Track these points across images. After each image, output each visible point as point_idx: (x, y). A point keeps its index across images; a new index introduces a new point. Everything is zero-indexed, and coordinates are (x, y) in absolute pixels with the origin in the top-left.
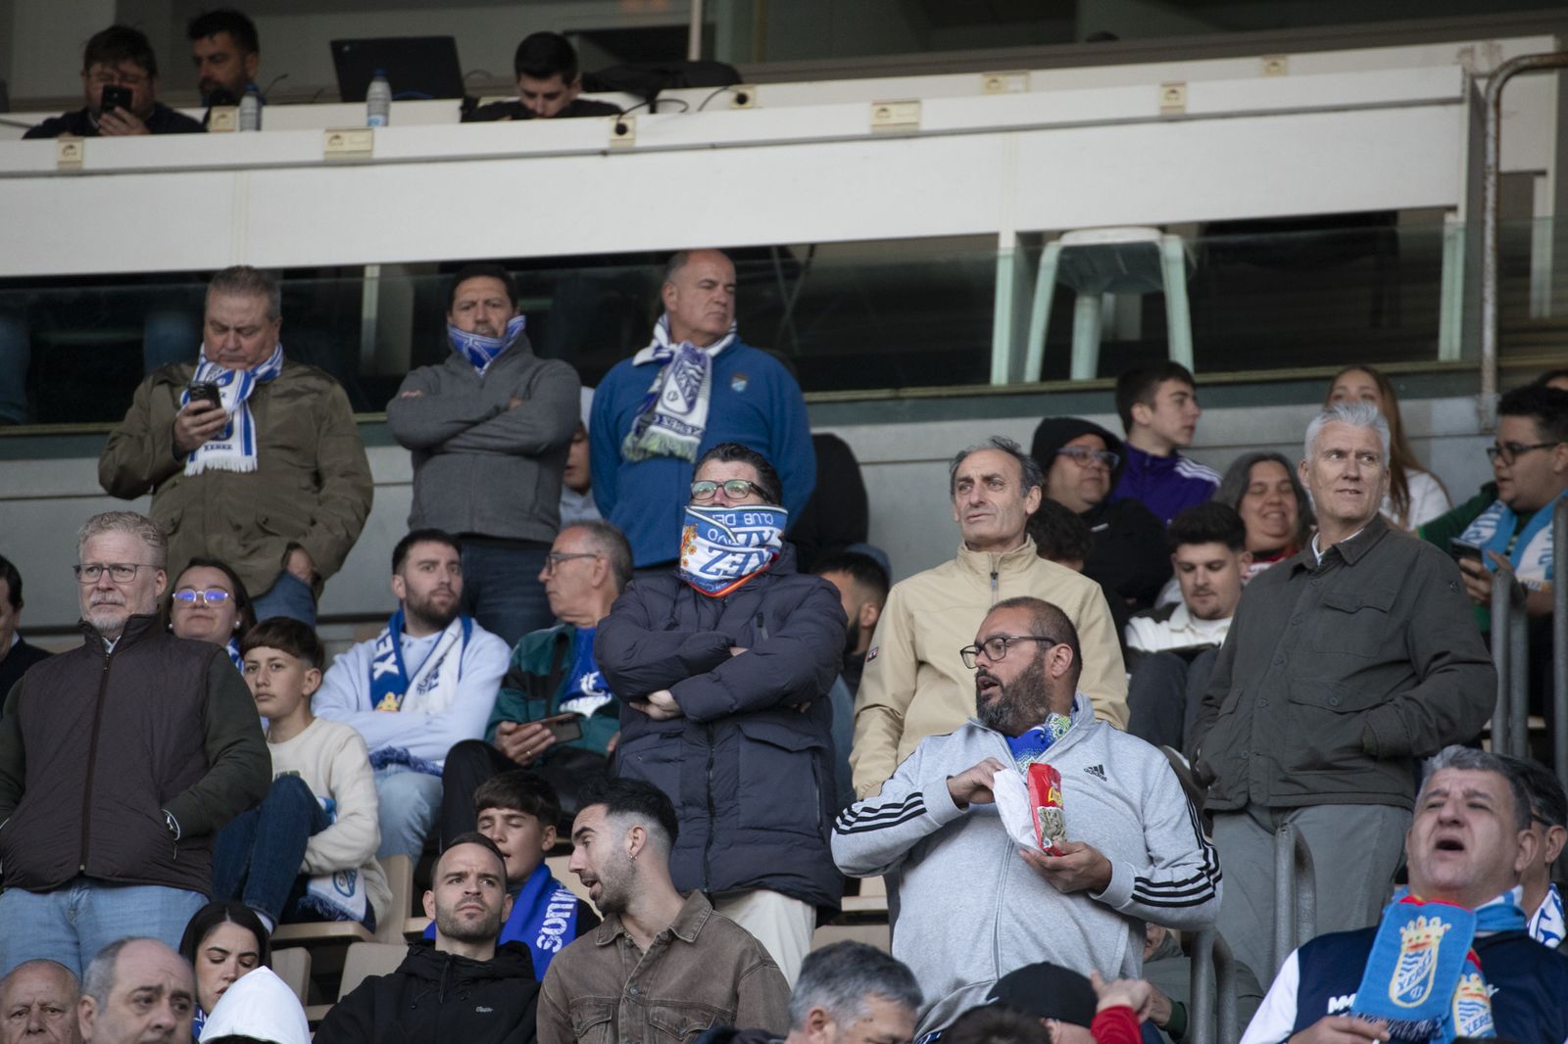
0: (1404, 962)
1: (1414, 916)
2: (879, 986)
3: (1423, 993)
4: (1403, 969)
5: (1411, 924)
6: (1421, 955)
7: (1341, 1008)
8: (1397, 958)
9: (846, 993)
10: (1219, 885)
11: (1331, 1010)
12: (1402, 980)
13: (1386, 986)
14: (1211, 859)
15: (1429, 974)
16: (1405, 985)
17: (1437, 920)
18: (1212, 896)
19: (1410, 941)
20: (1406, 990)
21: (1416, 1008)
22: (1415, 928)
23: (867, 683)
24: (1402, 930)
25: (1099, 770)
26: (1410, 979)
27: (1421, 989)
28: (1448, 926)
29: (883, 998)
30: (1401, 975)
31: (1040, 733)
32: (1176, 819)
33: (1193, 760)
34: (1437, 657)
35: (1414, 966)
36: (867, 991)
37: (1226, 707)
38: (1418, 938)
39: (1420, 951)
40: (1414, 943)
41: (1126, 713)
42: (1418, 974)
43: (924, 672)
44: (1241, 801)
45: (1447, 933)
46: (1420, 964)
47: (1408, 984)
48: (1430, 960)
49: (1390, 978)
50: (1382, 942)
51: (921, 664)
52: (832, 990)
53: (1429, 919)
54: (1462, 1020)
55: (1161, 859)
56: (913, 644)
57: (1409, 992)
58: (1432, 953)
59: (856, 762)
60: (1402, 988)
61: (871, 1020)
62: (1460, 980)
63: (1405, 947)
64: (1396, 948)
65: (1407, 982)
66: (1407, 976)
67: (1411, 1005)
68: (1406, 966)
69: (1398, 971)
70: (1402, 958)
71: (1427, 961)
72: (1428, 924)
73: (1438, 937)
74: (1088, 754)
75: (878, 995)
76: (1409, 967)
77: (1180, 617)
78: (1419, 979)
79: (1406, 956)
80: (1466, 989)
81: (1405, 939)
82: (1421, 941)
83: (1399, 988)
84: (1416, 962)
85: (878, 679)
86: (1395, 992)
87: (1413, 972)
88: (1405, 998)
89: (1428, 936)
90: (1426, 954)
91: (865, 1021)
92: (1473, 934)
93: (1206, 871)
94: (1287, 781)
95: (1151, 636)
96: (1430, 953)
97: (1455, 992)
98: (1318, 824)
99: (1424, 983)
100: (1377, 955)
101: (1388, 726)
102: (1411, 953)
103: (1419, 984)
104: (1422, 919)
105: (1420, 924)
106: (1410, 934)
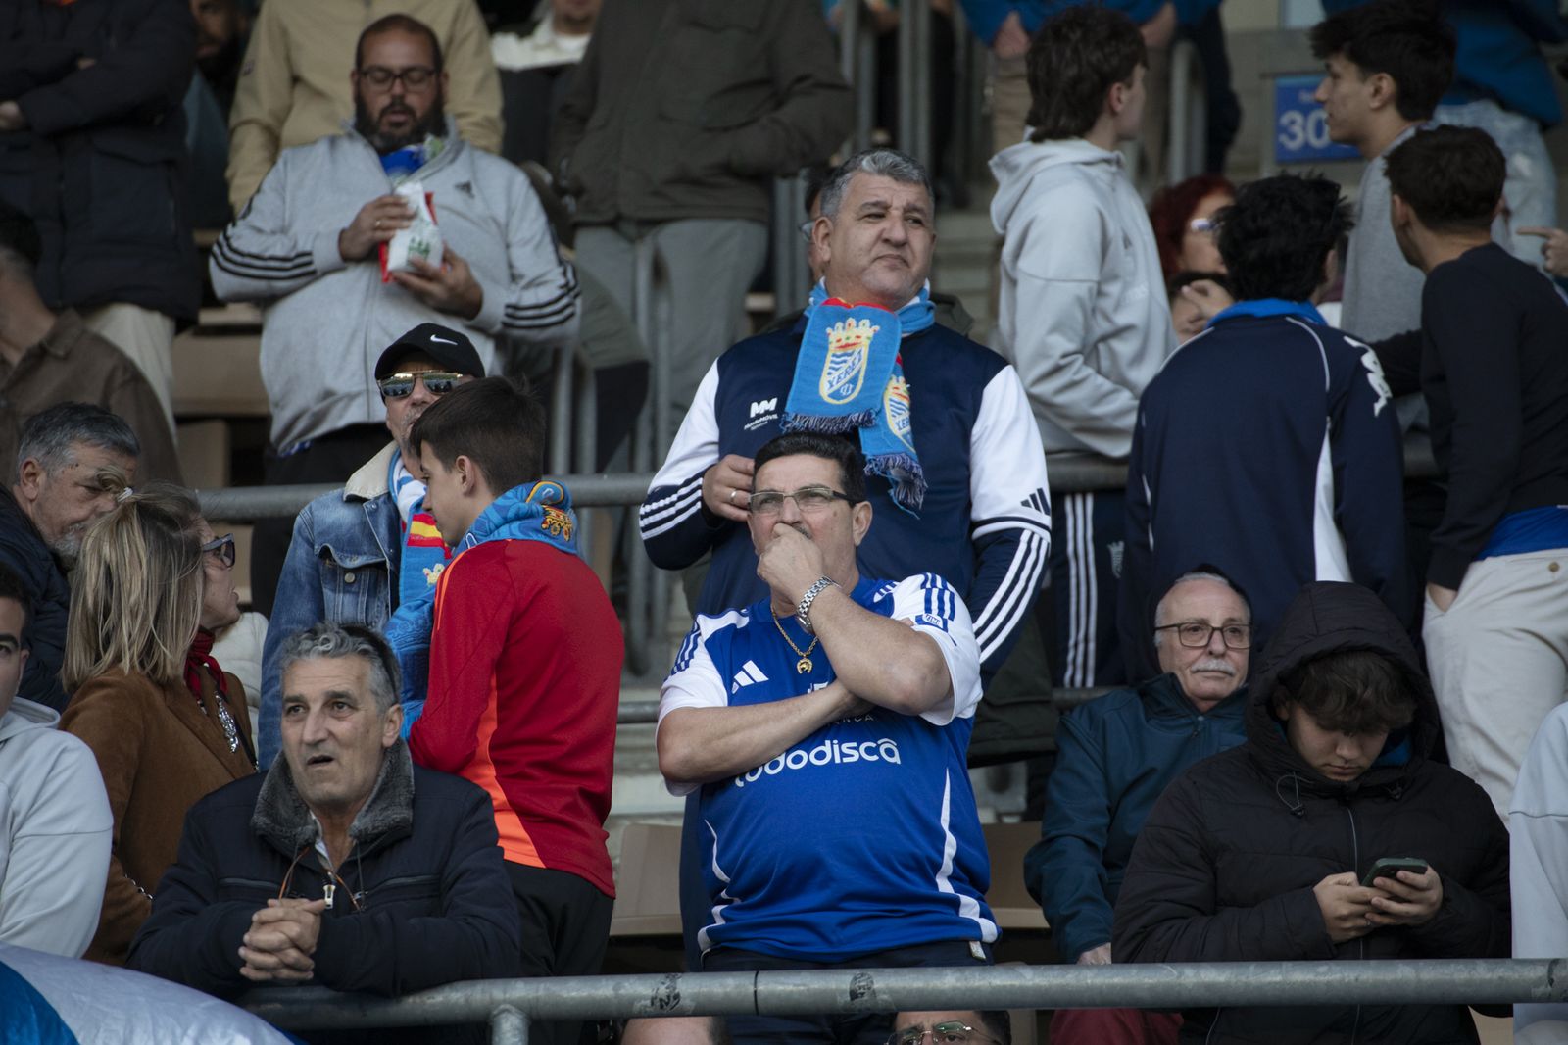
0: (832, 362)
1: (843, 318)
2: (84, 433)
3: (853, 390)
4: (830, 368)
5: (839, 325)
6: (850, 355)
7: (762, 411)
8: (825, 357)
9: (53, 443)
10: (579, 302)
11: (752, 415)
12: (831, 378)
13: (816, 385)
14: (570, 275)
15: (859, 372)
16: (834, 383)
17: (867, 322)
18: (572, 315)
19: (839, 341)
20: (835, 388)
21: (847, 404)
22: (844, 328)
23: (242, 97)
24: (829, 330)
25: (466, 188)
26: (839, 378)
27: (851, 386)
28: (877, 328)
29: (88, 443)
30: (830, 374)
31: (411, 154)
32: (538, 238)
33: (556, 174)
34: (801, 79)
35: (843, 365)
36: (73, 438)
37: (595, 121)
38: (847, 339)
39: (849, 351)
40: (843, 342)
41: (501, 126)
42: (847, 372)
43: (299, 91)
44: (610, 215)
45: (876, 335)
46: (849, 363)
47: (838, 383)
48: (860, 360)
49: (819, 376)
50: (809, 342)
51: (296, 80)
52: (41, 442)
53: (858, 321)
54: (894, 416)
55: (522, 277)
56: (288, 59)
57: (838, 390)
58: (863, 353)
59: (233, 177)
60: (832, 386)
61: (77, 465)
62: (891, 379)
63: (833, 347)
64: (824, 348)
65: (835, 381)
66: (836, 374)
67: (841, 402)
68: (834, 365)
69: (826, 370)
70: (829, 357)
71: (856, 361)
72: (858, 326)
73: (869, 338)
74: (458, 172)
75: (84, 441)
76: (837, 366)
77: (543, 33)
78: (848, 377)
79: (834, 355)
80: (896, 388)
81: (833, 338)
82: (850, 341)
83: (829, 386)
84: (845, 361)
85: (253, 93)
86: (825, 391)
87: (842, 370)
88: (836, 395)
89: (858, 337)
90: (856, 353)
91: (72, 466)
92: (900, 336)
93: (567, 289)
94: (656, 194)
95: (514, 52)
96: (860, 352)
97: (886, 389)
98: (679, 241)
99: (854, 381)
100: (806, 355)
101: (754, 145)
102: (839, 353)
103: (850, 382)
104: (851, 320)
105: (849, 325)
106: (837, 334)
